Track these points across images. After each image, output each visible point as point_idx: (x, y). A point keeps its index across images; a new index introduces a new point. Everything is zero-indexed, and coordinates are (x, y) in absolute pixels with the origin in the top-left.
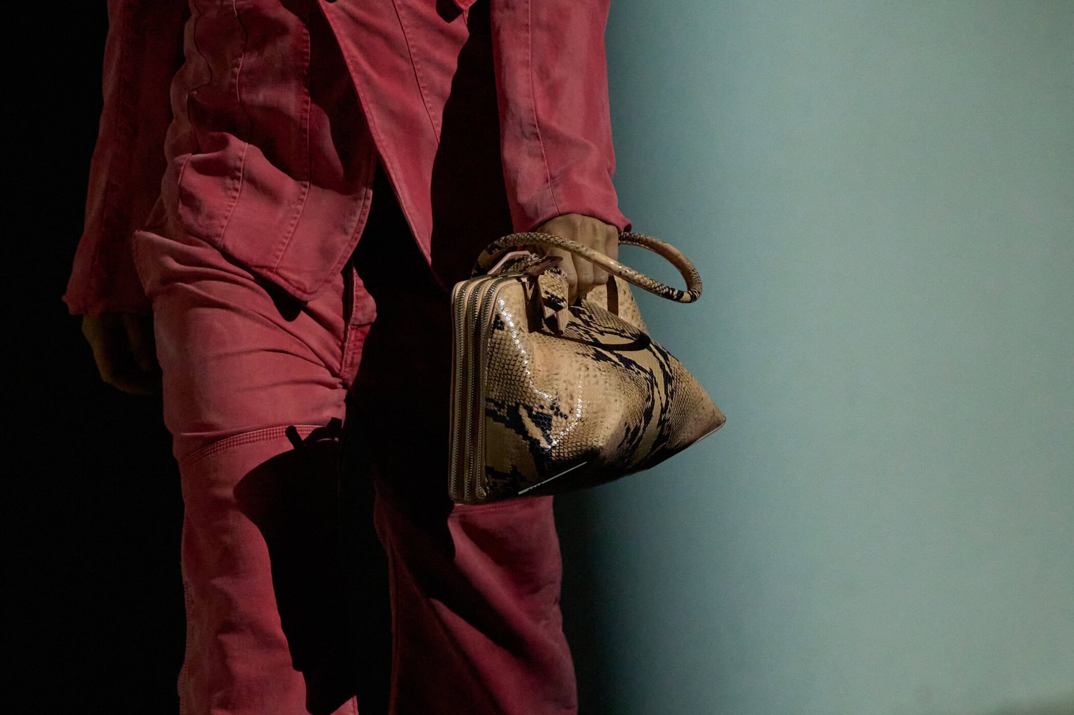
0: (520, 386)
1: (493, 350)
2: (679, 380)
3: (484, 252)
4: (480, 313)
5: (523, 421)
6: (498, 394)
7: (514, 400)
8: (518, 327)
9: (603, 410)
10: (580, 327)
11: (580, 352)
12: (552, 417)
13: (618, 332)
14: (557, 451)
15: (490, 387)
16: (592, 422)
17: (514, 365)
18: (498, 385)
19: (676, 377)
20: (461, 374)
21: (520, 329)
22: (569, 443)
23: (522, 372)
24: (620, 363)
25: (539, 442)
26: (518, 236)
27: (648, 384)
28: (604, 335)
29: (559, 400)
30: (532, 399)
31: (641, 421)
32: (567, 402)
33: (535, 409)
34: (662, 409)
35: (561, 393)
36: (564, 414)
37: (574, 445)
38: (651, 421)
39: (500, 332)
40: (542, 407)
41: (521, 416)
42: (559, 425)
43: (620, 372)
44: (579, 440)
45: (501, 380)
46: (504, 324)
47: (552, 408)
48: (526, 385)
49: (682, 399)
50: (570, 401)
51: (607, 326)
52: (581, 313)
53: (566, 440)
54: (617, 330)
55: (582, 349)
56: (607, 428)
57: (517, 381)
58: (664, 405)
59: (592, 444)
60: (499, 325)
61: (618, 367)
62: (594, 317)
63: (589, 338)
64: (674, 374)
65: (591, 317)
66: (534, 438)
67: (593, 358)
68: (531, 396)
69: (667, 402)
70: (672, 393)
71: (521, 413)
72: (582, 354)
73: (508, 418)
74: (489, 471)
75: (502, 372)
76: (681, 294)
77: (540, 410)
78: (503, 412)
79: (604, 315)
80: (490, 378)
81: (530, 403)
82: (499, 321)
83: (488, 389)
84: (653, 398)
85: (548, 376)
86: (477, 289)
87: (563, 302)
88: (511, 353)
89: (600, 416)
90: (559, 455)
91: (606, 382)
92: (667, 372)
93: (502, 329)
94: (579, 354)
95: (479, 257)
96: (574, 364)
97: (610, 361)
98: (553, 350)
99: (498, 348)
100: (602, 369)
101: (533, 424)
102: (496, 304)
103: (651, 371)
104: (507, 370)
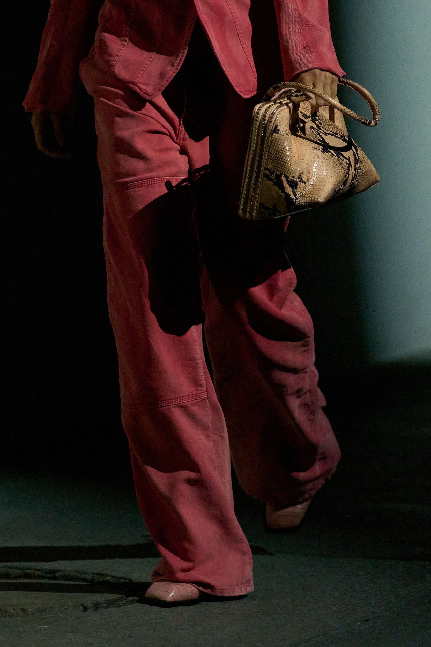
0: (284, 165)
1: (272, 144)
2: (362, 161)
3: (271, 88)
4: (267, 124)
5: (283, 183)
6: (271, 167)
7: (279, 171)
8: (286, 133)
9: (324, 181)
10: (315, 130)
11: (315, 147)
12: (298, 182)
13: (334, 134)
14: (299, 201)
15: (268, 162)
16: (318, 187)
17: (282, 153)
18: (272, 162)
19: (361, 160)
20: (253, 153)
21: (287, 134)
22: (306, 197)
23: (286, 157)
24: (335, 154)
25: (290, 195)
26: (291, 84)
27: (347, 166)
28: (327, 136)
29: (303, 174)
30: (289, 172)
31: (341, 186)
32: (306, 175)
33: (290, 178)
34: (352, 178)
35: (304, 170)
36: (304, 181)
37: (308, 199)
38: (346, 186)
39: (277, 135)
40: (294, 177)
41: (282, 180)
42: (301, 187)
43: (334, 159)
44: (311, 197)
45: (274, 160)
46: (279, 131)
47: (299, 178)
48: (287, 164)
49: (362, 172)
50: (308, 175)
51: (329, 130)
52: (316, 120)
53: (304, 195)
54: (333, 132)
55: (316, 146)
56: (326, 192)
57: (282, 162)
58: (353, 177)
59: (318, 200)
60: (276, 131)
61: (333, 156)
62: (322, 123)
63: (320, 137)
64: (360, 159)
65: (320, 123)
66: (288, 193)
67: (321, 151)
68: (289, 171)
69: (355, 174)
70: (357, 170)
71: (282, 179)
72: (317, 149)
73: (275, 180)
74: (262, 205)
75: (275, 156)
76: (370, 122)
77: (292, 179)
78: (273, 177)
79: (327, 122)
80: (268, 158)
81: (288, 174)
82: (277, 129)
83: (266, 163)
84: (349, 173)
85: (298, 160)
86: (266, 110)
87: (309, 118)
88: (281, 146)
89: (322, 185)
90: (300, 204)
91: (327, 166)
92: (356, 158)
93: (278, 133)
94: (315, 148)
95: (268, 91)
96: (312, 154)
97: (330, 153)
98: (302, 145)
99: (275, 143)
100: (326, 158)
101: (288, 185)
102: (276, 120)
103: (349, 159)
104: (278, 155)
